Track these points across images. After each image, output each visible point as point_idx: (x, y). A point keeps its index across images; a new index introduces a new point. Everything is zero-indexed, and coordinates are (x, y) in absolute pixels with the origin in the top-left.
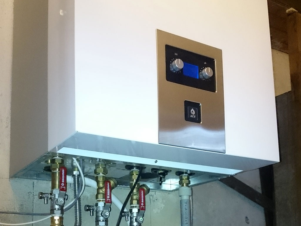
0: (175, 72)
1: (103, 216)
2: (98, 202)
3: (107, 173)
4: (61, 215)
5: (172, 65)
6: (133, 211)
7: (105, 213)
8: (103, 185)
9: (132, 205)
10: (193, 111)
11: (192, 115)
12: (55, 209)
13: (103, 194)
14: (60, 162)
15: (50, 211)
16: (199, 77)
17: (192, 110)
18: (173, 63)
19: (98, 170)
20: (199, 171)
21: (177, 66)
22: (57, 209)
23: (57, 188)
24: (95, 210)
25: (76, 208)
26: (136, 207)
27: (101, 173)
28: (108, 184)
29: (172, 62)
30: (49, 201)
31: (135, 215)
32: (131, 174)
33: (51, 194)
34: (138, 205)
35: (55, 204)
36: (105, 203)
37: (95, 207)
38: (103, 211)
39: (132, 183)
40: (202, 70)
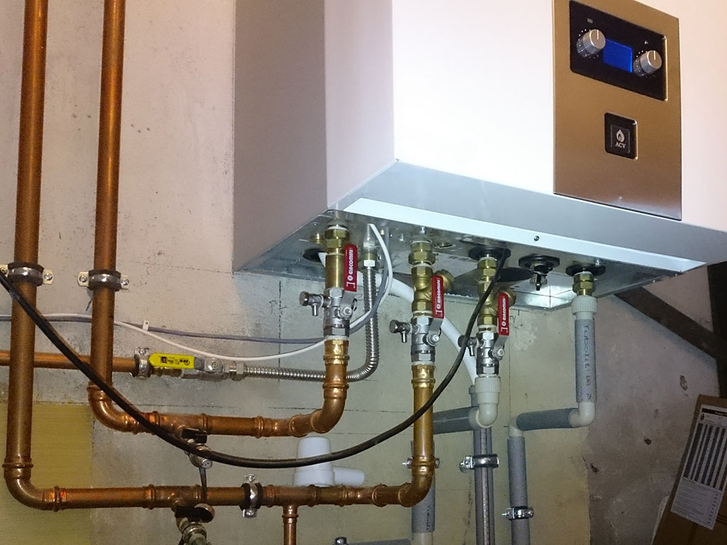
0: (588, 57)
1: (427, 343)
2: (416, 317)
3: (433, 263)
4: (344, 338)
5: (582, 42)
6: (484, 337)
7: (432, 336)
8: (426, 284)
9: (482, 327)
10: (620, 135)
11: (619, 142)
12: (334, 326)
13: (427, 302)
14: (344, 236)
15: (324, 329)
16: (633, 70)
17: (620, 132)
18: (584, 38)
19: (416, 256)
20: (619, 263)
21: (592, 43)
22: (337, 326)
23: (337, 286)
24: (411, 331)
25: (368, 330)
26: (489, 329)
27: (422, 262)
28: (439, 281)
29: (582, 35)
30: (322, 310)
31: (487, 344)
32: (481, 268)
33: (326, 298)
34: (493, 326)
35: (334, 316)
36: (431, 320)
37: (411, 325)
38: (426, 334)
39: (483, 284)
40: (640, 55)
